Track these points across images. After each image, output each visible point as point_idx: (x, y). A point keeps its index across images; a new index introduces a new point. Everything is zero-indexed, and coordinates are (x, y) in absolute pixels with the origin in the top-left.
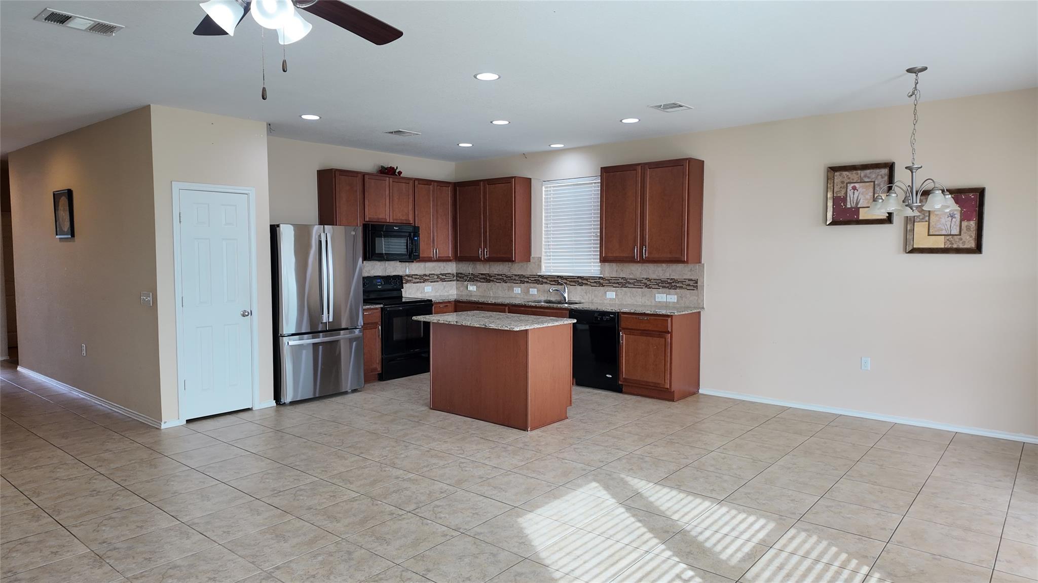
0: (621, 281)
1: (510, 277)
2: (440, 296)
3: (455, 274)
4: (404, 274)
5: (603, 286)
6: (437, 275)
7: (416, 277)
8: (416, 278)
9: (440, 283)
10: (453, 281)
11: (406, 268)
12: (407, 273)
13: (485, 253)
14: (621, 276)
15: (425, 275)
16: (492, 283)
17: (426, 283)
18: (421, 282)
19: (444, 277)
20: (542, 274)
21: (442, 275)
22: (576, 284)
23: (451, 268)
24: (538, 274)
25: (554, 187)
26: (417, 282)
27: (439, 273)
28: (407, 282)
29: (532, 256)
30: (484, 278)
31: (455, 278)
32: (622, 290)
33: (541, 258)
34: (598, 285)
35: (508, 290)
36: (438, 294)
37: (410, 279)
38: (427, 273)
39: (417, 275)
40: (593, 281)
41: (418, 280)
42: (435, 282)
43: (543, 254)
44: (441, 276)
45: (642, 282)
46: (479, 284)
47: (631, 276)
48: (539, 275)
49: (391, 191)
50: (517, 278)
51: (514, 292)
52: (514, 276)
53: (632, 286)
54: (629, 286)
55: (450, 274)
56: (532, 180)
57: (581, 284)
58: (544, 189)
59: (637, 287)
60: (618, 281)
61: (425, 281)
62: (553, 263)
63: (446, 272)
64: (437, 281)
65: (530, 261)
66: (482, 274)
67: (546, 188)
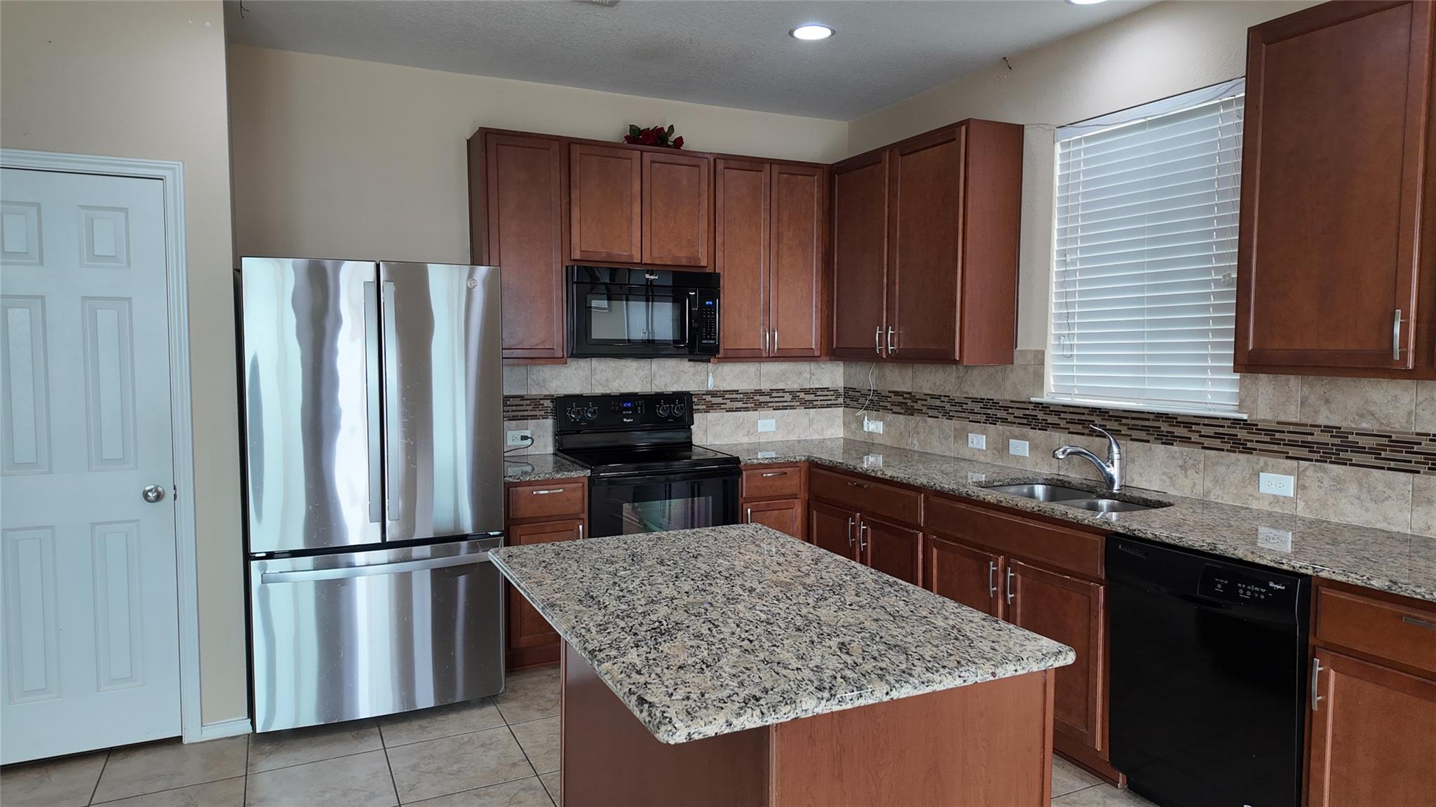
0: (1319, 437)
1: (961, 404)
2: (799, 441)
3: (842, 391)
4: (703, 389)
5: (1249, 451)
6: (790, 392)
7: (735, 396)
8: (732, 400)
9: (801, 411)
10: (836, 405)
11: (708, 375)
12: (711, 387)
13: (888, 338)
14: (1322, 421)
15: (760, 393)
16: (917, 418)
17: (763, 412)
18: (747, 409)
19: (812, 397)
20: (1046, 399)
21: (807, 391)
22: (1151, 438)
23: (832, 375)
24: (1033, 399)
25: (1087, 139)
26: (738, 410)
27: (796, 387)
28: (710, 407)
29: (1018, 349)
30: (900, 404)
31: (841, 400)
32: (1324, 471)
33: (1043, 353)
34: (1228, 446)
35: (955, 438)
36: (792, 438)
37: (719, 400)
38: (766, 386)
39: (736, 392)
40: (1210, 431)
41: (740, 405)
42: (785, 408)
43: (1051, 341)
44: (802, 395)
45: (1416, 448)
46: (890, 417)
47: (1364, 425)
48: (1037, 404)
49: (646, 186)
50: (977, 407)
51: (970, 445)
52: (969, 402)
53: (1370, 460)
54: (1356, 458)
55: (827, 389)
56: (1026, 127)
57: (1168, 440)
58: (1058, 149)
59: (1392, 464)
60: (1309, 438)
61: (758, 406)
62: (1080, 368)
63: (817, 387)
64: (792, 407)
65: (1013, 363)
66: (897, 393)
67: (1064, 145)
